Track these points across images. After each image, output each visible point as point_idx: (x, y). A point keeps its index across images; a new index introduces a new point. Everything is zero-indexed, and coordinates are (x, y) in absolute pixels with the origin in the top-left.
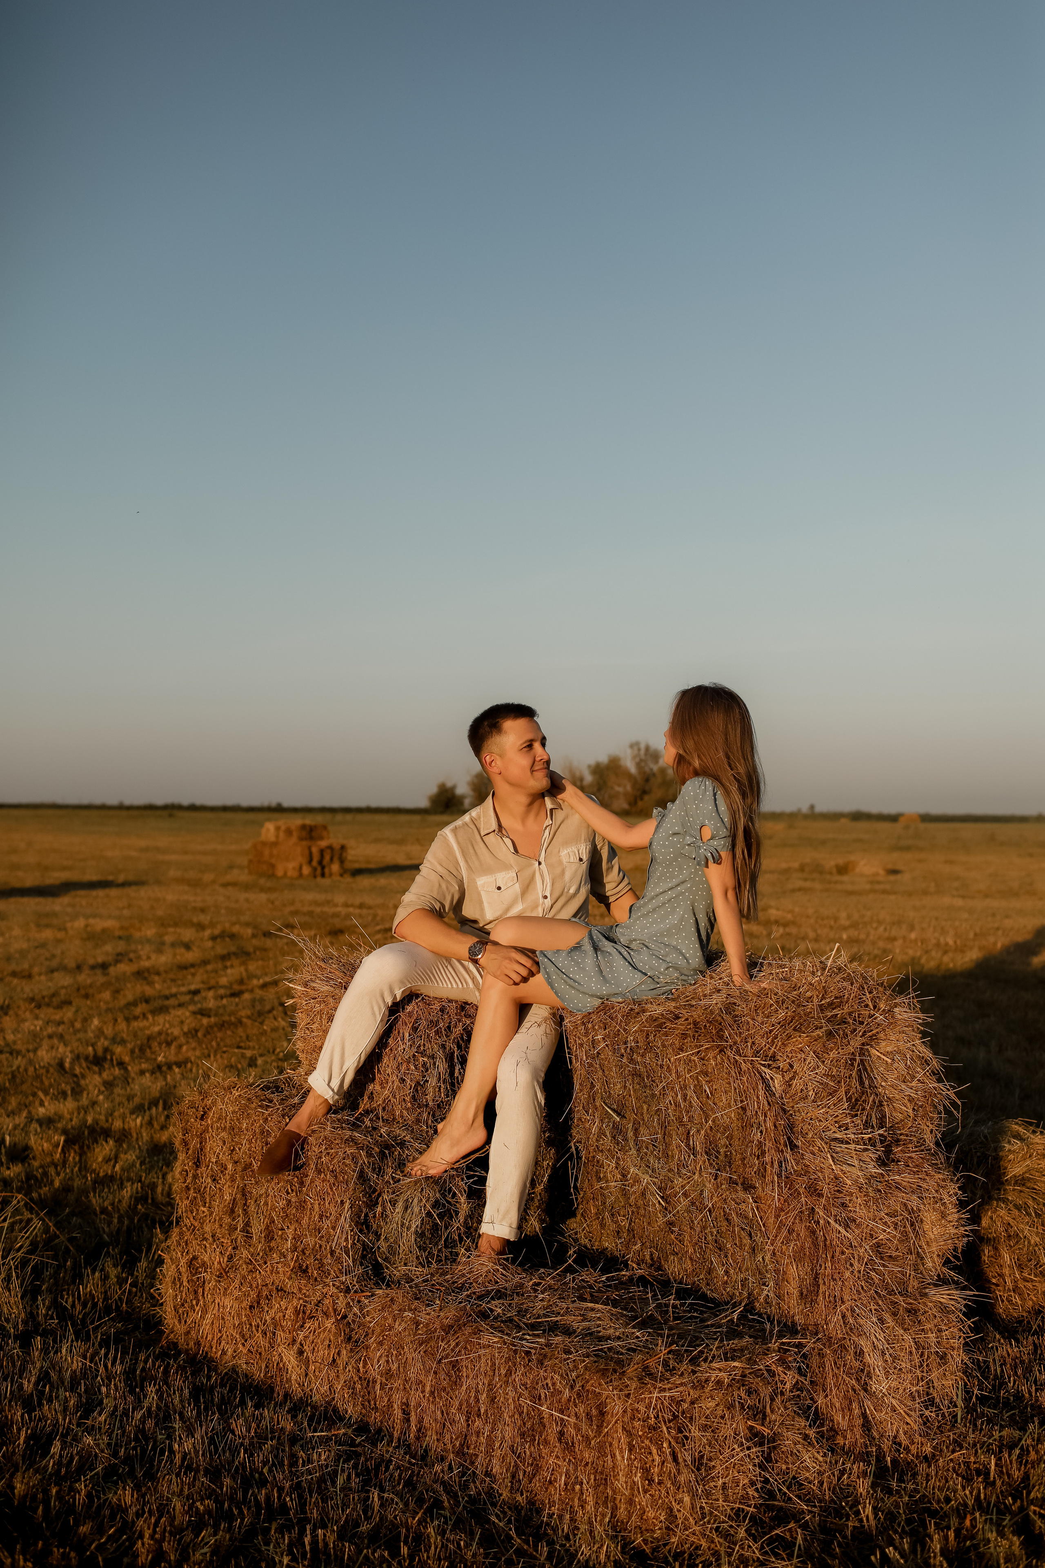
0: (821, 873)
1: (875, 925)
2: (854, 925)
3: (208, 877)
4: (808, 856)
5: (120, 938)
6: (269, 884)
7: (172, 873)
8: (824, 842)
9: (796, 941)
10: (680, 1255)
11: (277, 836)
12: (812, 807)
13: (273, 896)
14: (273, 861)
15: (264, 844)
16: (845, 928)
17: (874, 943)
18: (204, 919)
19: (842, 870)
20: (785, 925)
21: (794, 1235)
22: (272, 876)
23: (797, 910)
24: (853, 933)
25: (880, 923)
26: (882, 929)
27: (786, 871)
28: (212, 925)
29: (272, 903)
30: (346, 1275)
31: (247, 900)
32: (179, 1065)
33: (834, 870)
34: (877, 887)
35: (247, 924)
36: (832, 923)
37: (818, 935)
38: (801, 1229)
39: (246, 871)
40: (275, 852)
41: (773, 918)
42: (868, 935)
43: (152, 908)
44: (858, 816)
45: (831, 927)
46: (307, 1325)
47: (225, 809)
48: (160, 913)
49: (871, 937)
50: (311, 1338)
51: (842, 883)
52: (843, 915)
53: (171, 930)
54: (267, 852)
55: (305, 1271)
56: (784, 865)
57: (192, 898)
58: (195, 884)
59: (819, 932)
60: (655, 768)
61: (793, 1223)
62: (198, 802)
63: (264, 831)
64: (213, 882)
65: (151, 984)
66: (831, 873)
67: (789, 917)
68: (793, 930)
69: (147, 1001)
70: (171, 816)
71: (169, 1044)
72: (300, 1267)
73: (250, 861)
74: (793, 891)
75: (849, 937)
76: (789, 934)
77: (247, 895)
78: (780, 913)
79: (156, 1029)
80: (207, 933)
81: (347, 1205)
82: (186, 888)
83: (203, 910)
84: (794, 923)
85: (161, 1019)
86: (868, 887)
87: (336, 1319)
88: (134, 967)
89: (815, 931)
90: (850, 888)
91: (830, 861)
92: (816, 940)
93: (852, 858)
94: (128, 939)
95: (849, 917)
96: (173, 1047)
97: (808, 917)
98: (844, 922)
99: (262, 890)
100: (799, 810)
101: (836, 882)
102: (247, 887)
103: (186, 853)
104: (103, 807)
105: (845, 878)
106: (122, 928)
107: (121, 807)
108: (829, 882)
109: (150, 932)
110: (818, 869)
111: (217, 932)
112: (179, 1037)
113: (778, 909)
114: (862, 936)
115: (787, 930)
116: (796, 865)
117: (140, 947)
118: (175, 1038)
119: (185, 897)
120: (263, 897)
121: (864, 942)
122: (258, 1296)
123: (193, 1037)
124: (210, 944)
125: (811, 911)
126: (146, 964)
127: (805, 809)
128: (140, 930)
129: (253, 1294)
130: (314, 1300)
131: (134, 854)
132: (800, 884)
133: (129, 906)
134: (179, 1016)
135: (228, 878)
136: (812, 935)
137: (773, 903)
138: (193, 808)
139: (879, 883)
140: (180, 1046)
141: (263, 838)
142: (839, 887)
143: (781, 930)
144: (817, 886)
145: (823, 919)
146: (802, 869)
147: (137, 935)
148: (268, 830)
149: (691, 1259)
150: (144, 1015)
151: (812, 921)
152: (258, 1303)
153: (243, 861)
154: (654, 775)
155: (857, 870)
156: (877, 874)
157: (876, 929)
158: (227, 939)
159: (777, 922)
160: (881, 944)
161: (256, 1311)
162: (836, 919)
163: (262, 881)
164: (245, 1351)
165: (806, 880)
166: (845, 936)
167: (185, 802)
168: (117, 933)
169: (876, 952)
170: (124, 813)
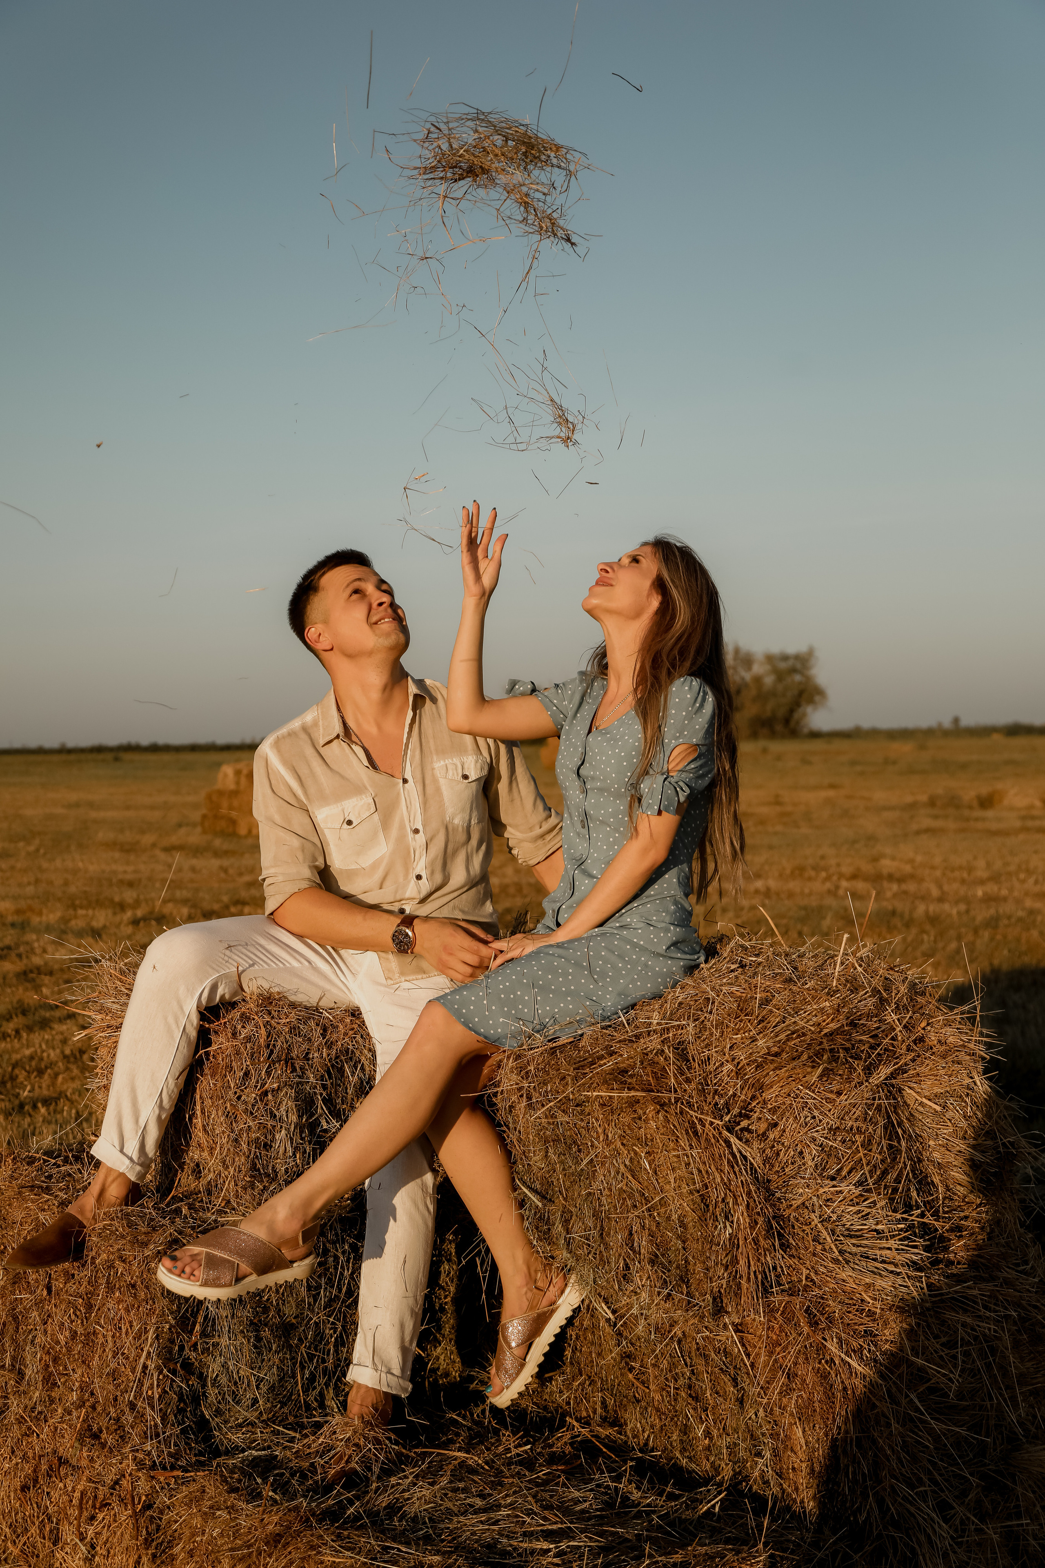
0: (958, 807)
1: (1022, 876)
2: (995, 878)
3: (148, 839)
4: (941, 785)
5: (13, 925)
6: (226, 846)
7: (102, 835)
8: (964, 766)
9: (913, 902)
10: (643, 1404)
11: (238, 783)
12: (956, 720)
13: (226, 862)
14: (234, 814)
15: (221, 793)
16: (982, 882)
17: (1018, 902)
18: (129, 895)
19: (986, 802)
20: (901, 880)
21: (798, 1381)
22: (234, 835)
23: (919, 859)
24: (992, 888)
25: (1029, 872)
26: (1031, 881)
27: (913, 806)
28: (137, 904)
29: (225, 871)
30: (152, 1439)
31: (193, 869)
32: (46, 1102)
33: (975, 803)
34: (1030, 823)
35: (185, 902)
36: (965, 875)
37: (943, 892)
38: (807, 1373)
39: (199, 829)
40: (236, 803)
41: (885, 871)
42: (1011, 890)
43: (66, 883)
44: (1015, 730)
45: (963, 881)
46: (100, 1516)
47: (194, 748)
48: (73, 889)
49: (1016, 894)
50: (104, 1537)
51: (984, 819)
52: (981, 863)
53: (81, 912)
54: (225, 803)
55: (96, 1436)
56: (909, 799)
57: (120, 868)
58: (129, 849)
59: (946, 888)
60: (747, 676)
61: (795, 1364)
62: (161, 741)
63: (220, 776)
64: (154, 845)
65: (37, 988)
66: (970, 807)
67: (908, 869)
68: (911, 887)
69: (24, 1013)
70: (116, 759)
71: (41, 1072)
72: (90, 1428)
73: (204, 817)
74: (918, 833)
75: (985, 894)
76: (905, 892)
77: (194, 862)
78: (895, 864)
79: (27, 1052)
80: (129, 914)
81: (151, 1335)
82: (117, 855)
83: (131, 884)
84: (912, 877)
85: (36, 1038)
86: (1018, 824)
87: (134, 1511)
88: (19, 966)
89: (940, 887)
90: (994, 826)
91: (969, 790)
92: (941, 900)
93: (999, 786)
94: (23, 926)
95: (989, 865)
96: (46, 1077)
97: (933, 868)
98: (982, 873)
99: (217, 854)
100: (940, 725)
101: (977, 819)
102: (197, 851)
103: (128, 808)
104: (40, 751)
105: (990, 813)
106: (18, 912)
107: (64, 751)
108: (968, 820)
109: (52, 916)
110: (953, 802)
111: (139, 913)
112: (57, 1062)
113: (893, 858)
114: (1004, 892)
115: (904, 887)
116: (924, 798)
117: (34, 937)
118: (51, 1065)
119: (114, 867)
120: (215, 863)
121: (1005, 899)
122: (35, 1471)
123: (75, 1062)
124: (129, 930)
125: (937, 860)
126: (37, 960)
127: (947, 723)
128: (40, 914)
129: (28, 1469)
130: (109, 1480)
131: (60, 811)
132: (927, 822)
133: (37, 881)
134: (62, 1033)
135: (174, 840)
136: (935, 892)
137: (888, 850)
138: (154, 748)
139: (1033, 818)
140: (56, 1075)
141: (219, 786)
142: (980, 825)
143: (895, 887)
144: (951, 825)
145: (953, 870)
146: (932, 802)
147: (35, 920)
148: (226, 775)
149: (658, 1410)
150: (17, 1032)
151: (938, 873)
152: (36, 1481)
153: (196, 816)
154: (746, 685)
155: (1006, 802)
156: (1031, 807)
157: (1023, 882)
158: (153, 923)
159: (891, 877)
160: (1029, 903)
161: (32, 1493)
162: (970, 869)
163: (217, 842)
164: (16, 1552)
165: (936, 817)
166: (980, 893)
167: (145, 742)
168: (10, 919)
169: (1020, 913)
170: (64, 757)
